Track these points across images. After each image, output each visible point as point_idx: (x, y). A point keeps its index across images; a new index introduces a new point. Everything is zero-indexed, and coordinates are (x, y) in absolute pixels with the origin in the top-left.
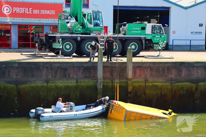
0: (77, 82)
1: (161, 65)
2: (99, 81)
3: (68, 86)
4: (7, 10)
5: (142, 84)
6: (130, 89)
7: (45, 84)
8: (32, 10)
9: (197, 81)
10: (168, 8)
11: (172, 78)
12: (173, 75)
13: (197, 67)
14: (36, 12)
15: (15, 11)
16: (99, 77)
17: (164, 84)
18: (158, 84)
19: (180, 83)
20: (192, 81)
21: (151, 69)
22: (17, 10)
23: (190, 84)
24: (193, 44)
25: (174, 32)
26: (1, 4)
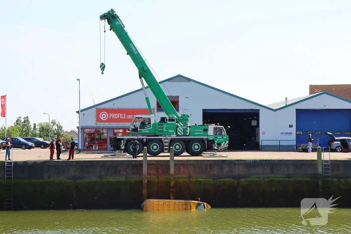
0: (126, 178)
1: (203, 162)
2: (144, 177)
3: (118, 181)
4: (104, 116)
5: (186, 180)
6: (172, 184)
7: (99, 180)
8: (126, 115)
9: (238, 177)
10: (258, 110)
11: (214, 174)
12: (215, 171)
13: (239, 165)
14: (129, 117)
15: (111, 117)
16: (144, 173)
17: (207, 180)
18: (201, 179)
19: (222, 179)
20: (233, 177)
21: (194, 166)
22: (113, 116)
23: (231, 180)
24: (282, 143)
25: (264, 133)
26: (99, 111)
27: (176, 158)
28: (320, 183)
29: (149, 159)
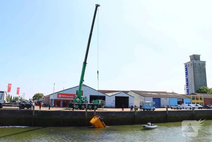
2: (86, 117)
4: (60, 96)
9: (114, 117)
10: (105, 96)
11: (107, 116)
14: (68, 96)
19: (109, 118)
20: (112, 117)
21: (101, 114)
22: (63, 96)
24: (112, 106)
25: (107, 103)
26: (58, 94)
27: (96, 111)
28: (136, 118)
29: (88, 111)
